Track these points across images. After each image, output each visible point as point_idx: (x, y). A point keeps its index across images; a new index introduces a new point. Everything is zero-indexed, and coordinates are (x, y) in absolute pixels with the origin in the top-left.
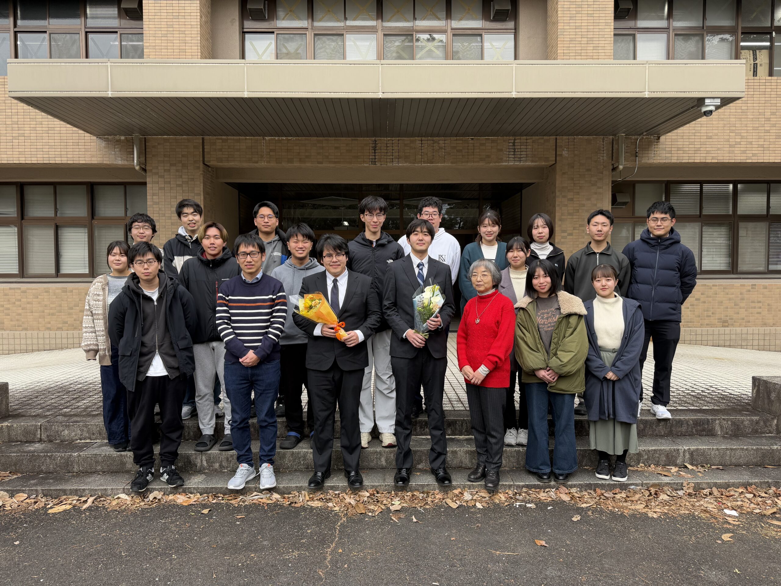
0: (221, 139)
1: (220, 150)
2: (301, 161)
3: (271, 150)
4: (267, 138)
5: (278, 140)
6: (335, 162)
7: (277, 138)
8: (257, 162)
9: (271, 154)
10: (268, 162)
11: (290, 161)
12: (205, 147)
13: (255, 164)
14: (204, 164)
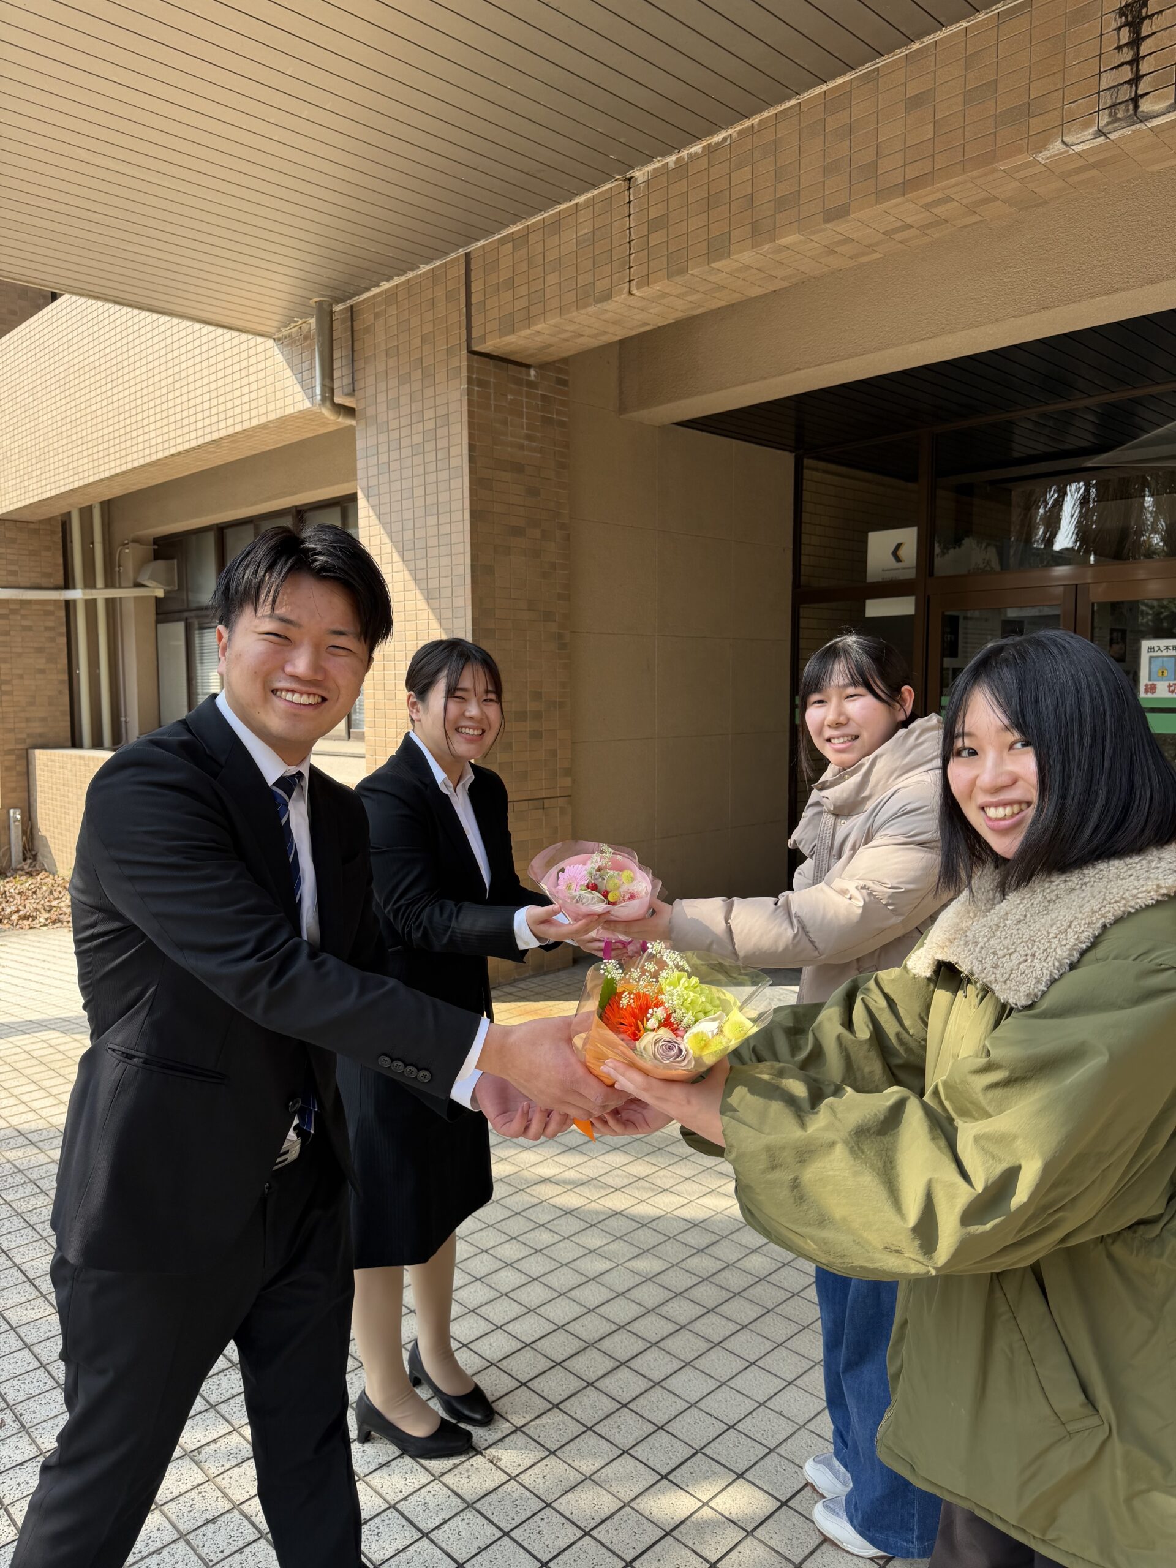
0: (511, 238)
1: (511, 284)
2: (758, 233)
3: (654, 225)
4: (640, 174)
5: (680, 165)
6: (907, 186)
7: (671, 159)
8: (607, 296)
9: (656, 238)
10: (645, 281)
11: (717, 249)
12: (474, 288)
13: (606, 305)
14: (471, 352)
